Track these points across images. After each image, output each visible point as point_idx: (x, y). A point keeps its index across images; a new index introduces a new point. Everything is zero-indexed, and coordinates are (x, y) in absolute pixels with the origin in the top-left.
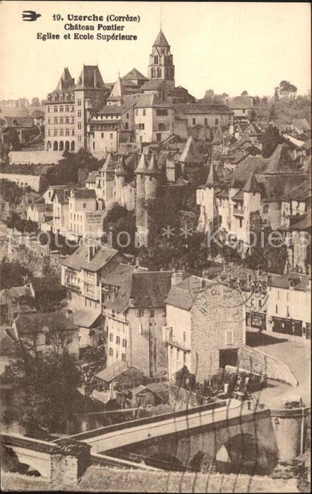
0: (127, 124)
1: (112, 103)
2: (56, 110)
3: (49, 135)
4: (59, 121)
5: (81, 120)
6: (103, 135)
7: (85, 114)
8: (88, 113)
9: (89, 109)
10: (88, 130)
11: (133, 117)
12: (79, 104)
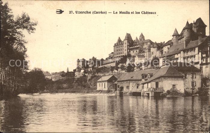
0: (141, 48)
1: (135, 44)
2: (117, 48)
3: (115, 55)
4: (118, 50)
5: (126, 48)
6: (137, 51)
7: (127, 47)
8: (128, 46)
9: (128, 45)
10: (128, 51)
11: (143, 46)
12: (125, 44)
